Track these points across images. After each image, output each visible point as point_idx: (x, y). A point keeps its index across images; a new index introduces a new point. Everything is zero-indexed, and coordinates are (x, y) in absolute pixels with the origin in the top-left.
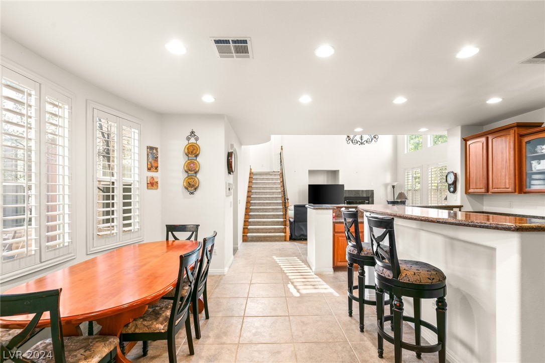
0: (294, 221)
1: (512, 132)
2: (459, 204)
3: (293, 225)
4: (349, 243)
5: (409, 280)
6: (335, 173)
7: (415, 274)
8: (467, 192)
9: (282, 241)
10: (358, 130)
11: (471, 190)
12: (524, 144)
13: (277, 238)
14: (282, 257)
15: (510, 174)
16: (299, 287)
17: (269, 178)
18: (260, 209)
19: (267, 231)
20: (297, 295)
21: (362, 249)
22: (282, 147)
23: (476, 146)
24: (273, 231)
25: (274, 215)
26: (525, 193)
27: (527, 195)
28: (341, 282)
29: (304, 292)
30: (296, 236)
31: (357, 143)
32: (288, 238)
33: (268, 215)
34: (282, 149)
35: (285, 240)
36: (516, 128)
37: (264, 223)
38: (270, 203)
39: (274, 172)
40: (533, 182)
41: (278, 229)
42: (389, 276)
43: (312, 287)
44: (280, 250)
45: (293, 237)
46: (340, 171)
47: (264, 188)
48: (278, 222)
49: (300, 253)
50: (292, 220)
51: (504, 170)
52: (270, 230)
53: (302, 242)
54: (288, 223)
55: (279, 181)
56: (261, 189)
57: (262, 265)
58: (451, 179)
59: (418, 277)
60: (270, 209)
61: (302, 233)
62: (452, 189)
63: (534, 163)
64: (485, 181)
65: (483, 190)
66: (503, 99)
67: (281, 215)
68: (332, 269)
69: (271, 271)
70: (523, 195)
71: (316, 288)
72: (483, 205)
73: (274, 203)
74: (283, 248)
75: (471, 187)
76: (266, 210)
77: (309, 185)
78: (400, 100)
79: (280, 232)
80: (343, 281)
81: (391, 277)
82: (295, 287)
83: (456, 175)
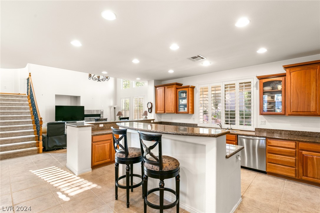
0: (47, 136)
1: (174, 86)
2: (153, 118)
3: (46, 139)
4: (116, 150)
5: (168, 169)
6: (77, 98)
7: (169, 165)
8: (156, 113)
9: (34, 154)
10: (105, 73)
11: (158, 112)
12: (178, 92)
13: (29, 153)
14: (40, 168)
15: (173, 105)
16: (66, 192)
17: (15, 100)
18: (7, 128)
19: (16, 147)
20: (68, 199)
21: (128, 154)
22: (30, 74)
23: (160, 90)
24: (24, 146)
25: (24, 133)
26: (178, 113)
27: (178, 114)
28: (99, 176)
29: (73, 194)
30: (49, 148)
31: (96, 80)
32: (41, 150)
33: (18, 133)
34: (30, 75)
35: (39, 153)
36: (175, 85)
37: (12, 141)
38: (19, 122)
39: (19, 94)
40: (181, 109)
41: (30, 144)
42: (157, 169)
43: (78, 188)
44: (35, 163)
45: (47, 149)
46: (81, 97)
47: (10, 108)
48: (29, 138)
49: (57, 162)
50: (45, 135)
51: (171, 103)
52: (21, 147)
53: (55, 151)
54: (41, 138)
55: (28, 103)
56: (6, 109)
57: (21, 182)
58: (150, 106)
59: (171, 166)
60: (18, 127)
61: (55, 144)
62: (150, 111)
63: (181, 100)
64: (164, 108)
65: (163, 112)
66: (174, 71)
67: (32, 132)
68: (91, 169)
69: (35, 185)
70: (177, 114)
71: (81, 188)
72: (161, 118)
73: (23, 122)
74: (38, 161)
75: (158, 110)
76: (14, 129)
77: (56, 106)
78: (136, 61)
79: (32, 147)
80: (101, 175)
81: (158, 170)
82: (63, 193)
83: (152, 104)
